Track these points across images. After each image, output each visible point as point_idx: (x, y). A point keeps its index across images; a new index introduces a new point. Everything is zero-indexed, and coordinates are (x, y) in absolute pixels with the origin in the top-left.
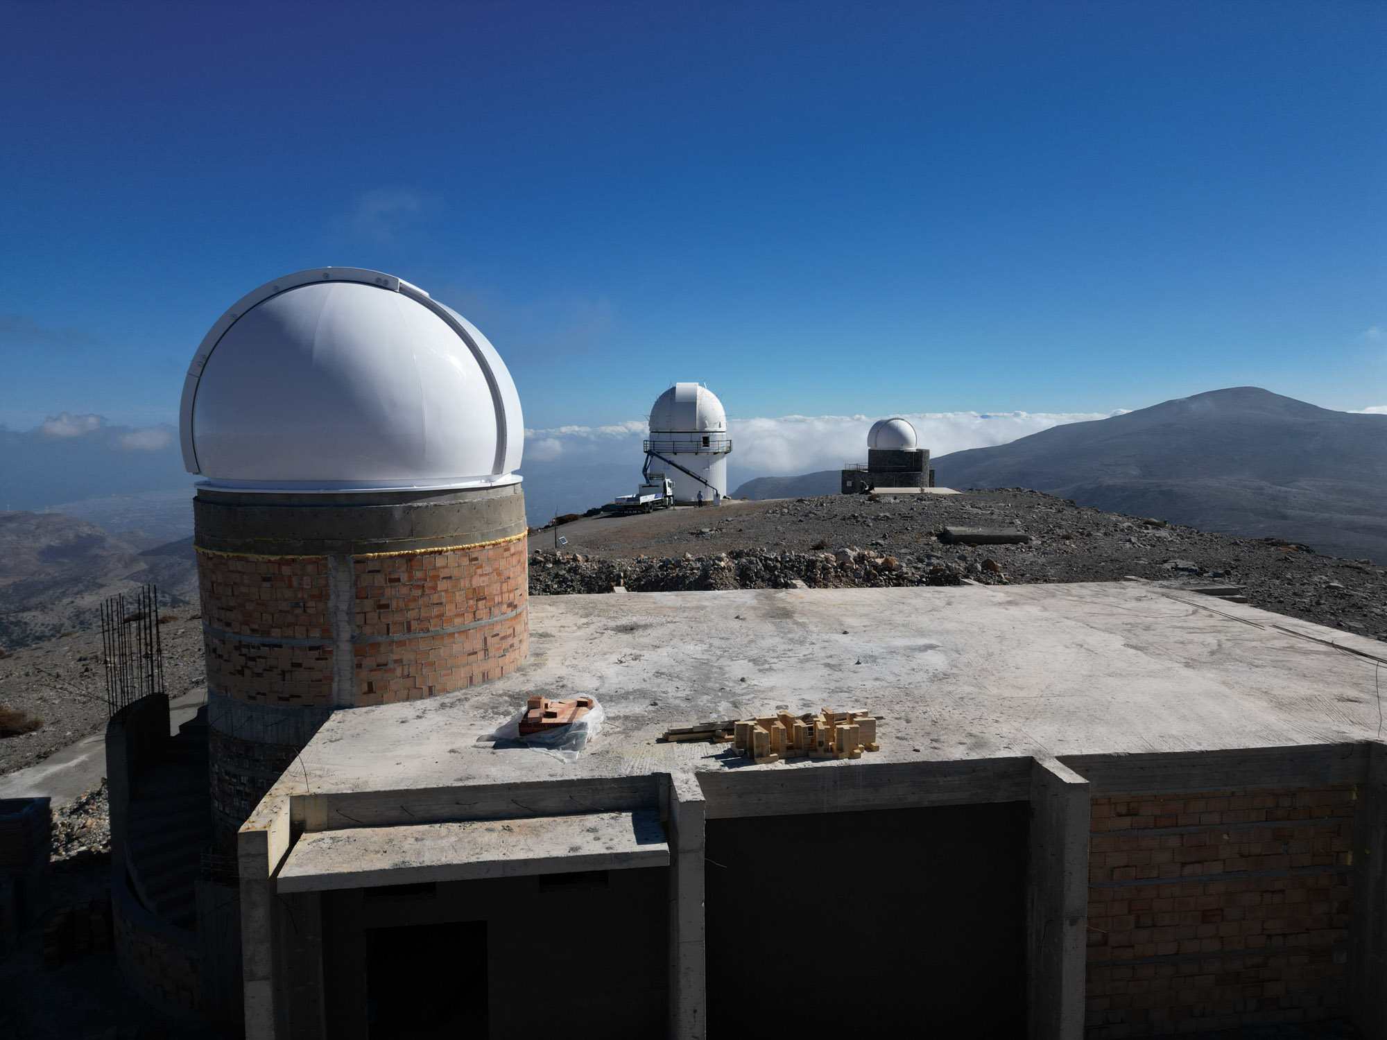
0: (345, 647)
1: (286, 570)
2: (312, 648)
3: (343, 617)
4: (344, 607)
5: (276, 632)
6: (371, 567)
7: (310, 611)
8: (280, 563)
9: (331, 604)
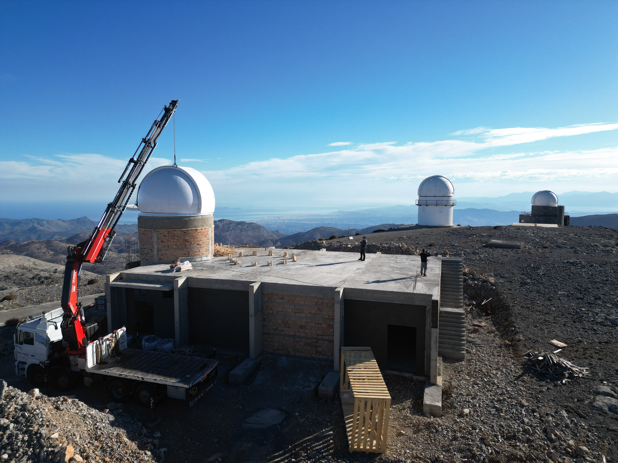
0: (156, 250)
1: (146, 232)
2: (150, 249)
3: (155, 243)
4: (155, 241)
5: (145, 246)
6: (160, 232)
7: (150, 241)
8: (145, 231)
9: (153, 240)
